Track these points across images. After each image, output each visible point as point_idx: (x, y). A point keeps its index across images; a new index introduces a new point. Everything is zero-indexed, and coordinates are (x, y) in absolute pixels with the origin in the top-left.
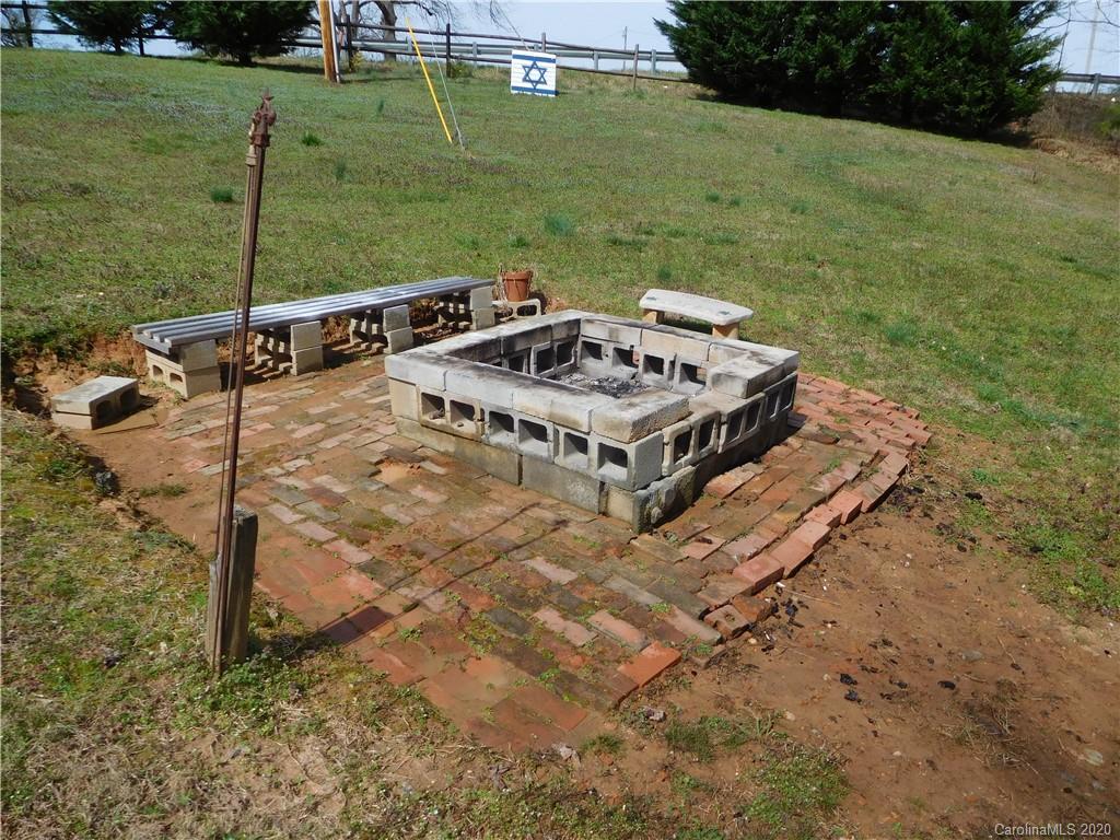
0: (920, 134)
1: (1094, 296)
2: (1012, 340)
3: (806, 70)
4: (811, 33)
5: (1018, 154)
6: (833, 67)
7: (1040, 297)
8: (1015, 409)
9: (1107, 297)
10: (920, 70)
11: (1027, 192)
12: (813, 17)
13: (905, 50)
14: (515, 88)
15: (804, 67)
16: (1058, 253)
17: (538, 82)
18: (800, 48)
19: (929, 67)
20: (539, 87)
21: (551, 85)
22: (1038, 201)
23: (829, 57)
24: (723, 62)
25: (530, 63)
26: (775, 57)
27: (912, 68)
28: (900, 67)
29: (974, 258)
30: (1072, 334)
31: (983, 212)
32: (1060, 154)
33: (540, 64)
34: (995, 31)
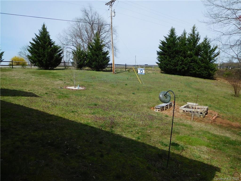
0: (198, 78)
1: (228, 102)
2: (221, 106)
3: (180, 70)
4: (181, 65)
5: (213, 81)
6: (184, 69)
7: (222, 102)
8: (224, 112)
9: (230, 102)
10: (197, 70)
11: (216, 87)
12: (181, 63)
13: (194, 67)
14: (139, 73)
15: (180, 69)
16: (223, 96)
17: (142, 72)
18: (179, 67)
19: (198, 69)
20: (142, 73)
21: (144, 73)
22: (218, 89)
23: (183, 68)
24: (167, 68)
25: (141, 70)
26: (176, 68)
27: (196, 69)
28: (194, 69)
29: (213, 97)
30: (227, 106)
31: (212, 91)
32: (219, 80)
33: (142, 70)
34: (207, 64)
